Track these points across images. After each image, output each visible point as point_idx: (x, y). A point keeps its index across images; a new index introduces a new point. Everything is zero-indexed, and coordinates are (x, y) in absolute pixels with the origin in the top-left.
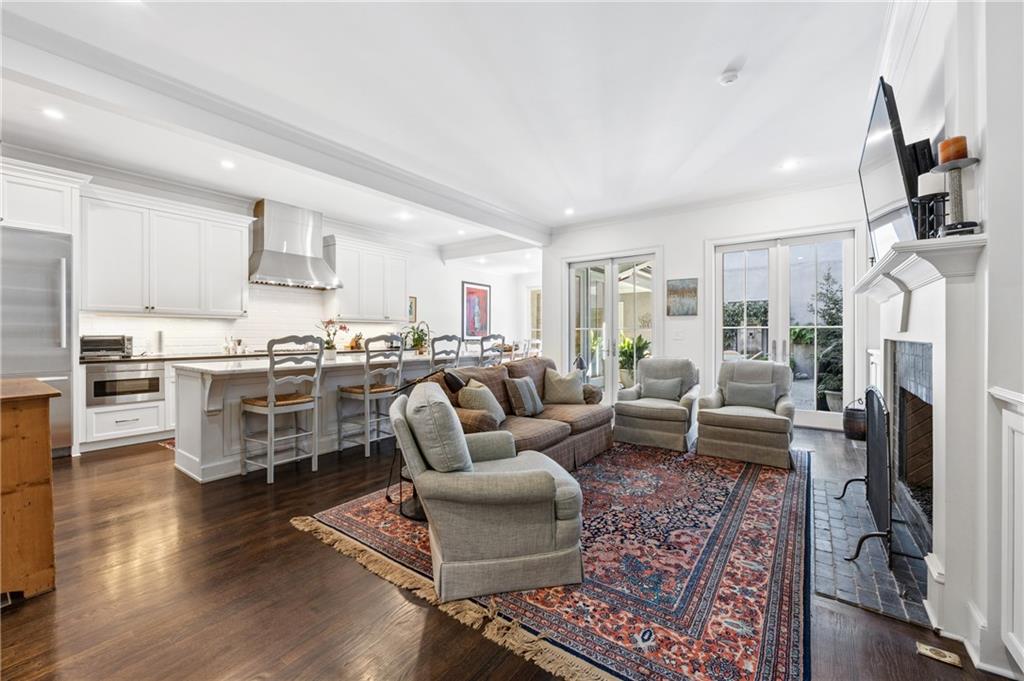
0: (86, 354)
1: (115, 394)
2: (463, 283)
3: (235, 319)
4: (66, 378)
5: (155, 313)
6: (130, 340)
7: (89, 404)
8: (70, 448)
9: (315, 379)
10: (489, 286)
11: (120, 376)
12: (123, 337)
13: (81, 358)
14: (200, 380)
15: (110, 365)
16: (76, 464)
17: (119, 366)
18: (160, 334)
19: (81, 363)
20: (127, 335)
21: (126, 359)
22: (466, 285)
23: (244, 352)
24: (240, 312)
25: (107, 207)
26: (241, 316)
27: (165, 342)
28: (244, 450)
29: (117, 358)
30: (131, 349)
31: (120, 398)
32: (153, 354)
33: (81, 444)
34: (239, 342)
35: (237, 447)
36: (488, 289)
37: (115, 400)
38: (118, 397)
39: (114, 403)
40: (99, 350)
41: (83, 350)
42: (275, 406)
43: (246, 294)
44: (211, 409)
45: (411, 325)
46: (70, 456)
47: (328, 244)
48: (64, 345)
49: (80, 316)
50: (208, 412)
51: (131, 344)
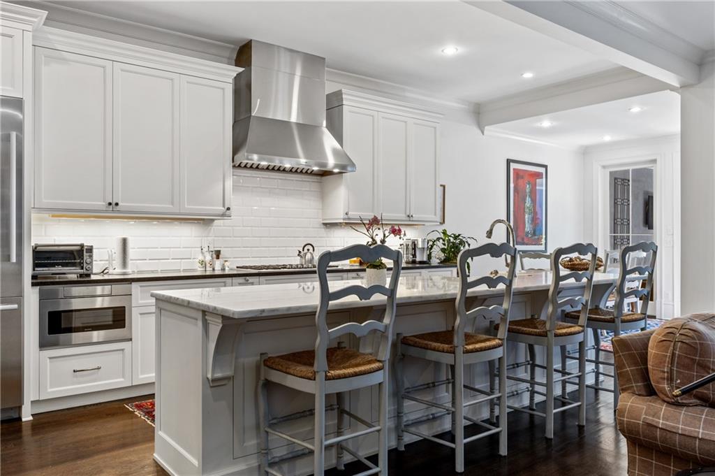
0: (40, 270)
1: (70, 330)
2: (509, 162)
3: (213, 220)
4: (15, 306)
5: (119, 211)
6: (90, 250)
7: (43, 345)
8: (20, 408)
9: (386, 327)
10: (546, 167)
11: (76, 304)
12: (82, 246)
13: (34, 277)
14: (200, 323)
15: (67, 288)
16: (26, 432)
17: (76, 290)
18: (124, 241)
19: (33, 284)
20: (87, 244)
21: (85, 280)
22: (513, 166)
23: (223, 269)
24: (221, 209)
25: (65, 60)
26: (223, 215)
27: (131, 253)
28: (264, 451)
29: (73, 277)
30: (91, 263)
31: (77, 337)
32: (116, 272)
33: (33, 402)
34: (218, 254)
35: (252, 443)
36: (542, 170)
37: (70, 340)
38: (74, 335)
39: (69, 344)
40: (53, 265)
41: (36, 265)
42: (328, 378)
43: (229, 183)
44: (218, 375)
45: (441, 229)
46: (20, 419)
47: (334, 105)
48: (14, 259)
49: (33, 215)
50: (214, 380)
51: (91, 256)
